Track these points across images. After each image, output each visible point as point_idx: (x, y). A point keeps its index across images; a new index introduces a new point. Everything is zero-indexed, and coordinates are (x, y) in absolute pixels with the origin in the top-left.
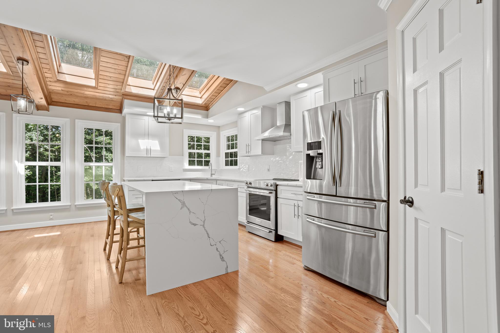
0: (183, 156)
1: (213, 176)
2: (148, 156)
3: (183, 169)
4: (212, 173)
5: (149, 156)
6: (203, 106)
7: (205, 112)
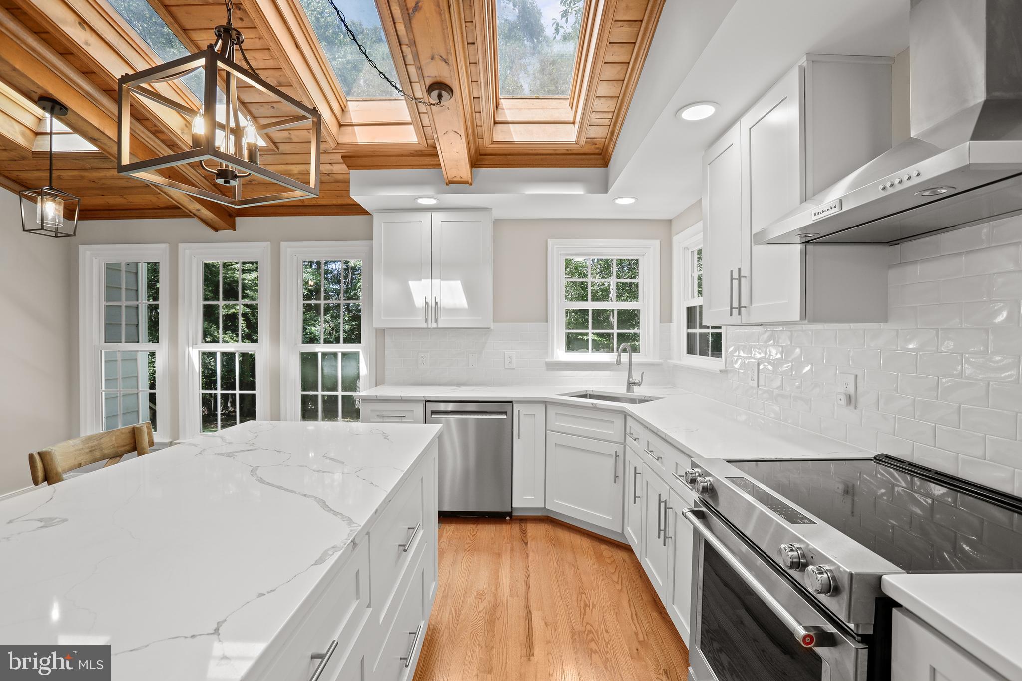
0: (547, 323)
1: (636, 388)
2: (429, 327)
3: (546, 363)
4: (631, 380)
5: (434, 325)
6: (583, 150)
7: (595, 172)
